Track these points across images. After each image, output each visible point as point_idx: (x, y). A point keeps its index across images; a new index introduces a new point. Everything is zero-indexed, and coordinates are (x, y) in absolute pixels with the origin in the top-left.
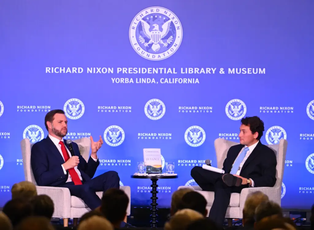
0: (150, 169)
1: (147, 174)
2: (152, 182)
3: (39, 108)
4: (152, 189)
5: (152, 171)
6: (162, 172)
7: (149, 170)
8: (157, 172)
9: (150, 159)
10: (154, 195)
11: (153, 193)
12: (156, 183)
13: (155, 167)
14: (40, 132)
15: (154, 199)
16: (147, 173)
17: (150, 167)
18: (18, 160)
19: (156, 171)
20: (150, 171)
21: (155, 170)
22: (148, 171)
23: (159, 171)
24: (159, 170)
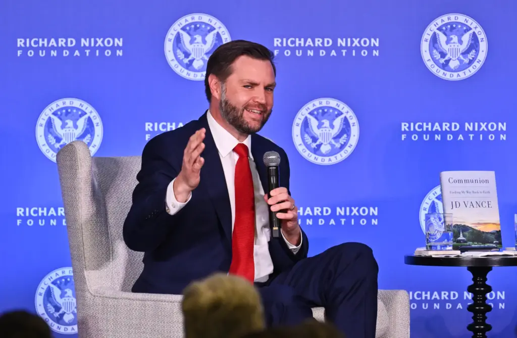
0: (464, 236)
1: (458, 252)
2: (471, 275)
3: (87, 45)
4: (473, 298)
5: (471, 243)
6: (500, 243)
7: (461, 238)
8: (486, 245)
9: (462, 204)
10: (480, 316)
11: (476, 312)
12: (486, 279)
13: (479, 228)
14: (90, 121)
15: (480, 330)
16: (455, 248)
17: (465, 228)
18: (20, 211)
19: (484, 243)
20: (465, 242)
21: (480, 238)
22: (459, 241)
23: (492, 243)
24: (493, 237)
